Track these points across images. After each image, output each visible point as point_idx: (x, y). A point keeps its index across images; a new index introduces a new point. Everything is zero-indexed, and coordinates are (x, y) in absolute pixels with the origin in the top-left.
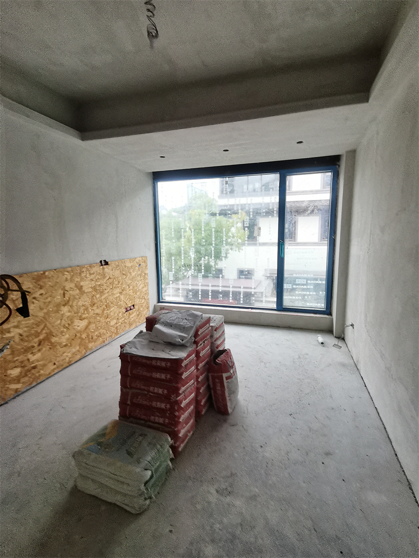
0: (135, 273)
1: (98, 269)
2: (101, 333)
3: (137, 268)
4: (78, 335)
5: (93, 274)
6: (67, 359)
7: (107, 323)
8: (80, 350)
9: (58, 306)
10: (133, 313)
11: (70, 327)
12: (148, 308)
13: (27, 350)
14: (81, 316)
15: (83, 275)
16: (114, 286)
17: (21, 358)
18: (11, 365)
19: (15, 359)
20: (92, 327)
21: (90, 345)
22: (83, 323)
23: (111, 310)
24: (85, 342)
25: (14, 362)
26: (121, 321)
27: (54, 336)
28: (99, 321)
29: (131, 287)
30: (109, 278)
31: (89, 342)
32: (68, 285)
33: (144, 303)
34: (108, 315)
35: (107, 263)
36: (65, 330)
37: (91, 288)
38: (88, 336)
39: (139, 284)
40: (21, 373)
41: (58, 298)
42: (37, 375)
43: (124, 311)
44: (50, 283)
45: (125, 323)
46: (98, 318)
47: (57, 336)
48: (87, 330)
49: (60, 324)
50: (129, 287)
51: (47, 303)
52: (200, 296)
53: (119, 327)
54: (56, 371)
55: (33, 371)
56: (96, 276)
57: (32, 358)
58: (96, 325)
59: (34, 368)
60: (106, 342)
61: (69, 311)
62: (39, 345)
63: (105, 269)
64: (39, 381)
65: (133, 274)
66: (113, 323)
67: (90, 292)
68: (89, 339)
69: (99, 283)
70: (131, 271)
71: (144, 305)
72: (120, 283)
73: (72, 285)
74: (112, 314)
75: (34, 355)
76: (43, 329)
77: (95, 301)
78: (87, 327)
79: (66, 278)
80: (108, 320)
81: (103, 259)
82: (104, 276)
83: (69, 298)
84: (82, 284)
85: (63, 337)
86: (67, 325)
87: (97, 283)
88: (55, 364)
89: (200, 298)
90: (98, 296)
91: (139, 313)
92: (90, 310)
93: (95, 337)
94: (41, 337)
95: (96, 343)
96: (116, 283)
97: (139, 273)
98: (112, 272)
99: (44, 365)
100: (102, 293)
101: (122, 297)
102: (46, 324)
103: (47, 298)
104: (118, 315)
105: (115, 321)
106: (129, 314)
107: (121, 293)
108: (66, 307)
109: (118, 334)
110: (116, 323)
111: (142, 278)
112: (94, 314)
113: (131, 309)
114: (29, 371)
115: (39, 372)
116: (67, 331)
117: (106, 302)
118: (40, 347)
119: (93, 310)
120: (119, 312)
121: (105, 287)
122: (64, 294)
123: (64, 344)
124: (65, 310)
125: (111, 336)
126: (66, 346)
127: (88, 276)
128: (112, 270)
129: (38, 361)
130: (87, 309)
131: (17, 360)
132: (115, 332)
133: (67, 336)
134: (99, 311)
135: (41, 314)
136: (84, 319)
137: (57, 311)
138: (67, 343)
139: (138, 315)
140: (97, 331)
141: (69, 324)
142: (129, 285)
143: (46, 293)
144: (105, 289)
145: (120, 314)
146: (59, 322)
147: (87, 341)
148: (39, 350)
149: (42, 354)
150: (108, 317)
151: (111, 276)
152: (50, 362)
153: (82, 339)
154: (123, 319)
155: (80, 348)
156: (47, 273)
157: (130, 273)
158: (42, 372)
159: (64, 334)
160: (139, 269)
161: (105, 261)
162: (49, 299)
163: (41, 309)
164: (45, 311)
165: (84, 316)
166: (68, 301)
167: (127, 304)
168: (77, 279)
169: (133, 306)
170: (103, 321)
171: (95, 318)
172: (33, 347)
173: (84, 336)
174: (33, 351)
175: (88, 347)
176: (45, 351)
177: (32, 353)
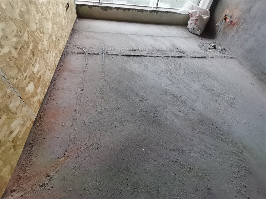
2: (61, 34)
4: (51, 38)
6: (54, 63)
7: (61, 23)
10: (69, 12)
11: (44, 32)
12: (74, 6)
13: (29, 63)
14: (46, 18)
17: (28, 73)
18: (25, 82)
19: (25, 76)
20: (55, 28)
21: (60, 47)
22: (50, 25)
23: (60, 9)
24: (57, 45)
25: (25, 78)
26: (66, 20)
27: (38, 43)
28: (57, 22)
33: (72, 1)
34: (59, 15)
36: (42, 34)
40: (35, 85)
42: (44, 82)
43: (65, 9)
45: (69, 22)
46: (56, 19)
47: (40, 42)
48: (54, 32)
49: (37, 28)
53: (67, 27)
57: (35, 70)
58: (56, 26)
59: (40, 77)
61: (37, 12)
62: (33, 55)
68: (57, 41)
71: (72, 3)
74: (61, 13)
75: (34, 67)
76: (28, 37)
78: (53, 29)
85: (44, 43)
86: (42, 30)
88: (49, 70)
91: (72, 11)
93: (59, 39)
94: (31, 47)
99: (45, 73)
102: (28, 31)
104: (64, 14)
105: (64, 21)
110: (65, 23)
112: (53, 14)
113: (68, 8)
115: (44, 80)
116: (43, 36)
118: (35, 57)
119: (51, 9)
120: (64, 11)
123: (47, 49)
126: (48, 51)
129: (39, 71)
131: (26, 76)
132: (67, 31)
133: (46, 41)
137: (29, 12)
139: (72, 13)
141: (42, 28)
146: (35, 26)
147: (57, 43)
149: (39, 63)
150: (60, 17)
152: (46, 68)
153: (54, 42)
154: (67, 18)
155: (56, 51)
158: (46, 79)
159: (43, 39)
167: (65, 2)
169: (68, 4)
171: (54, 19)
172: (31, 59)
173: (54, 39)
174: (33, 63)
175: (59, 49)
176: (39, 60)
177: (33, 65)
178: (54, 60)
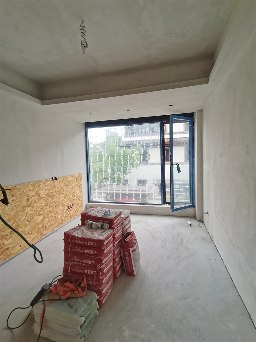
0: (74, 184)
1: (51, 182)
2: (52, 224)
3: (75, 181)
4: (37, 226)
5: (47, 186)
7: (56, 217)
8: (38, 236)
9: (24, 207)
10: (72, 210)
11: (31, 221)
12: (82, 206)
13: (3, 237)
14: (38, 214)
15: (41, 187)
16: (61, 192)
20: (46, 220)
21: (44, 232)
22: (41, 218)
23: (59, 208)
24: (41, 231)
26: (64, 215)
27: (20, 227)
28: (51, 216)
29: (71, 193)
30: (58, 188)
31: (44, 230)
32: (31, 194)
33: (79, 203)
34: (56, 212)
35: (56, 179)
36: (28, 223)
37: (46, 194)
38: (43, 226)
39: (76, 191)
41: (24, 202)
42: (9, 254)
43: (67, 208)
44: (19, 193)
45: (68, 216)
46: (50, 214)
47: (22, 227)
48: (43, 222)
49: (25, 219)
50: (70, 193)
51: (16, 206)
52: (114, 197)
53: (63, 220)
54: (21, 251)
55: (7, 251)
56: (49, 187)
57: (6, 242)
58: (48, 219)
59: (8, 249)
60: (55, 230)
61: (31, 210)
63: (55, 183)
64: (10, 258)
65: (73, 185)
66: (59, 217)
67: (45, 197)
68: (44, 228)
69: (51, 191)
70: (71, 183)
71: (80, 204)
72: (65, 191)
73: (34, 193)
74: (59, 211)
75: (7, 241)
76: (14, 223)
77: (49, 203)
78: (42, 220)
79: (30, 189)
80: (57, 215)
81: (54, 176)
82: (54, 187)
83: (31, 202)
84: (40, 192)
85: (26, 228)
86: (29, 220)
87: (49, 191)
88: (20, 246)
89: (115, 199)
90: (50, 200)
91: (76, 209)
92: (45, 209)
93: (47, 227)
95: (48, 231)
96: (62, 191)
97: (76, 184)
98: (59, 184)
99: (14, 247)
100: (53, 198)
101: (66, 200)
102: (15, 220)
103: (17, 202)
104: (63, 211)
105: (61, 216)
106: (70, 210)
107: (65, 197)
108: (29, 208)
109: (63, 224)
110: (62, 217)
111: (78, 187)
112: (48, 211)
113: (71, 208)
114: (4, 251)
115: (10, 252)
116: (29, 224)
117: (55, 203)
118: (11, 235)
119: (47, 209)
120: (64, 210)
121: (55, 193)
122: (28, 199)
124: (28, 209)
125: (58, 225)
126: (28, 233)
127: (44, 187)
128: (60, 183)
129: (10, 244)
130: (43, 209)
132: (61, 223)
133: (29, 227)
134: (51, 209)
135: (12, 213)
136: (41, 215)
137: (23, 211)
138: (29, 231)
139: (76, 211)
140: (49, 222)
141: (30, 219)
142: (70, 192)
143: (16, 199)
144: (55, 195)
145: (64, 211)
146: (24, 218)
147: (42, 230)
148: (11, 237)
149: (12, 239)
150: (56, 213)
151: (59, 187)
152: (18, 245)
153: (39, 229)
154: (66, 214)
155: (37, 235)
156: (17, 187)
157: (71, 184)
158: (12, 252)
159: (27, 226)
160: (76, 182)
161: (55, 177)
162: (18, 203)
163: (13, 209)
164: (15, 211)
165: (41, 213)
166: (31, 204)
167: (68, 204)
168: (37, 190)
169: (73, 205)
170: (53, 216)
171: (48, 214)
172: (7, 235)
173: (40, 226)
174: (7, 238)
175: (43, 233)
176: (14, 237)
177: (6, 239)
178: (31, 240)
